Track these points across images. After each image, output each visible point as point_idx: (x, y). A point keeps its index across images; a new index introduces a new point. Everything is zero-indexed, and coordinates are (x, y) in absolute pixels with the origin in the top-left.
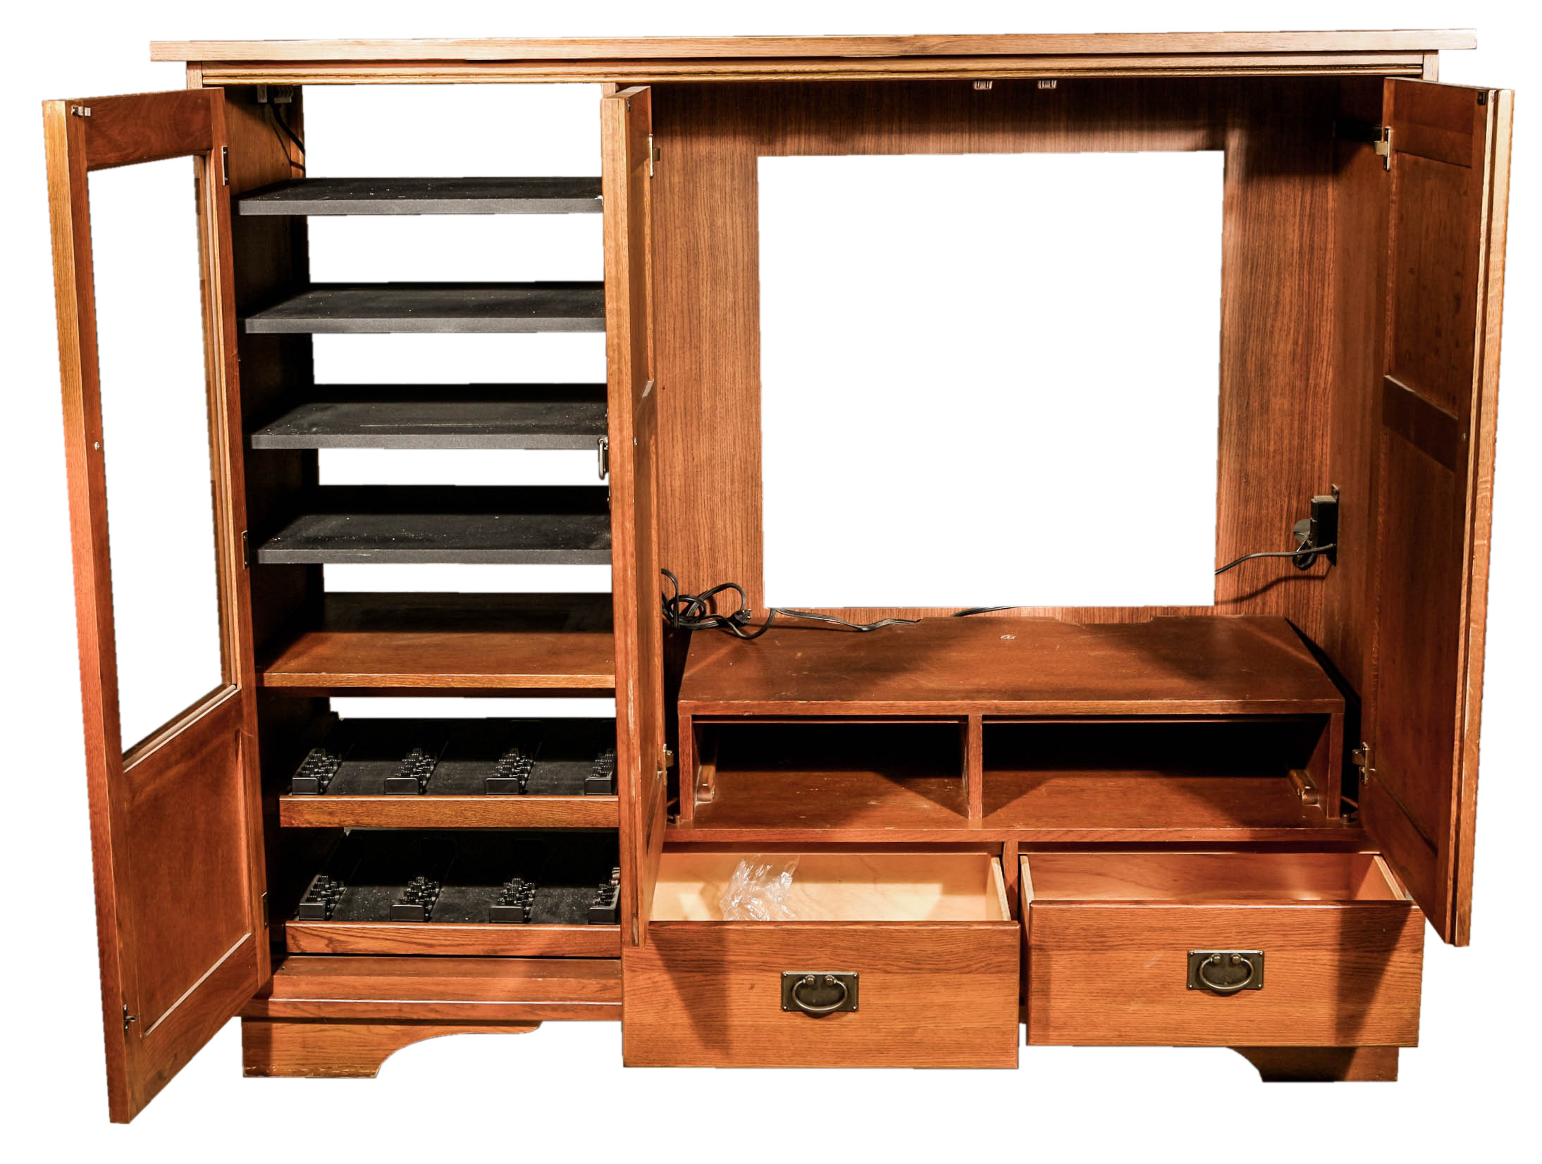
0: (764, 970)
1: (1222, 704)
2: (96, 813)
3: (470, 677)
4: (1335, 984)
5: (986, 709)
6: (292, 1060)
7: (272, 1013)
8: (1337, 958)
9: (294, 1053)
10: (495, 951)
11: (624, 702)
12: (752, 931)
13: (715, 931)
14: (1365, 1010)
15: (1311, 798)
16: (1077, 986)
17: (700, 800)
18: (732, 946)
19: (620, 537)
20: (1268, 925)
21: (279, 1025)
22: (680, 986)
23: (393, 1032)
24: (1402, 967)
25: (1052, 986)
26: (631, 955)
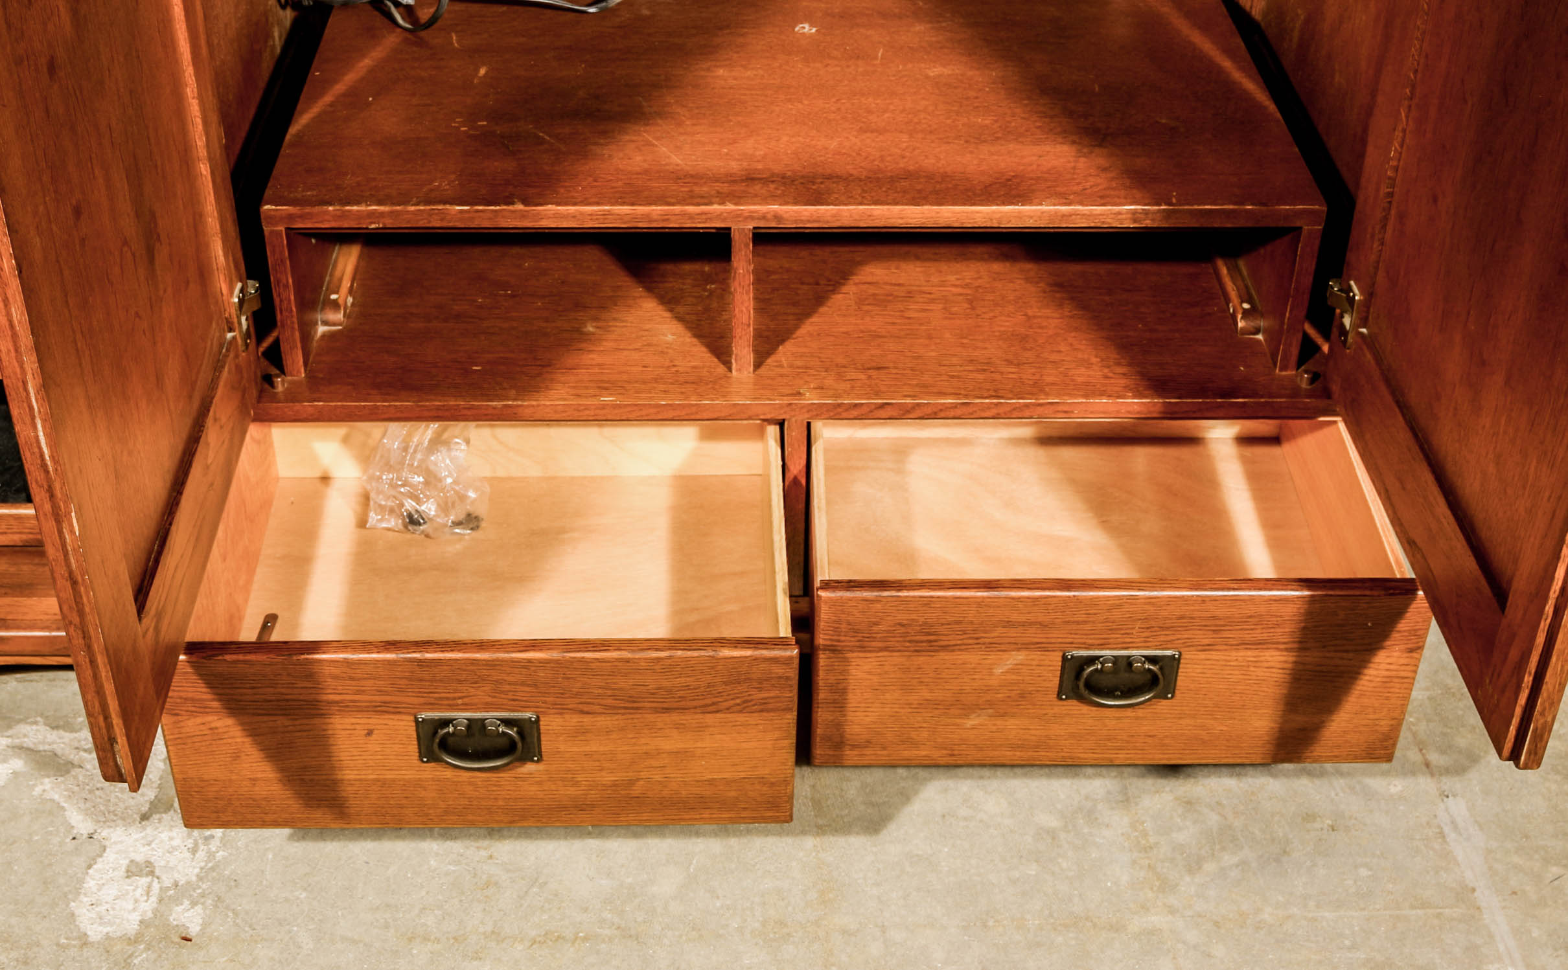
0: (385, 712)
1: (1134, 212)
4: (1285, 692)
5: (759, 219)
8: (1291, 659)
14: (1323, 722)
15: (1252, 324)
16: (888, 696)
17: (325, 323)
18: (331, 682)
20: (1192, 618)
24: (1387, 670)
25: (850, 696)
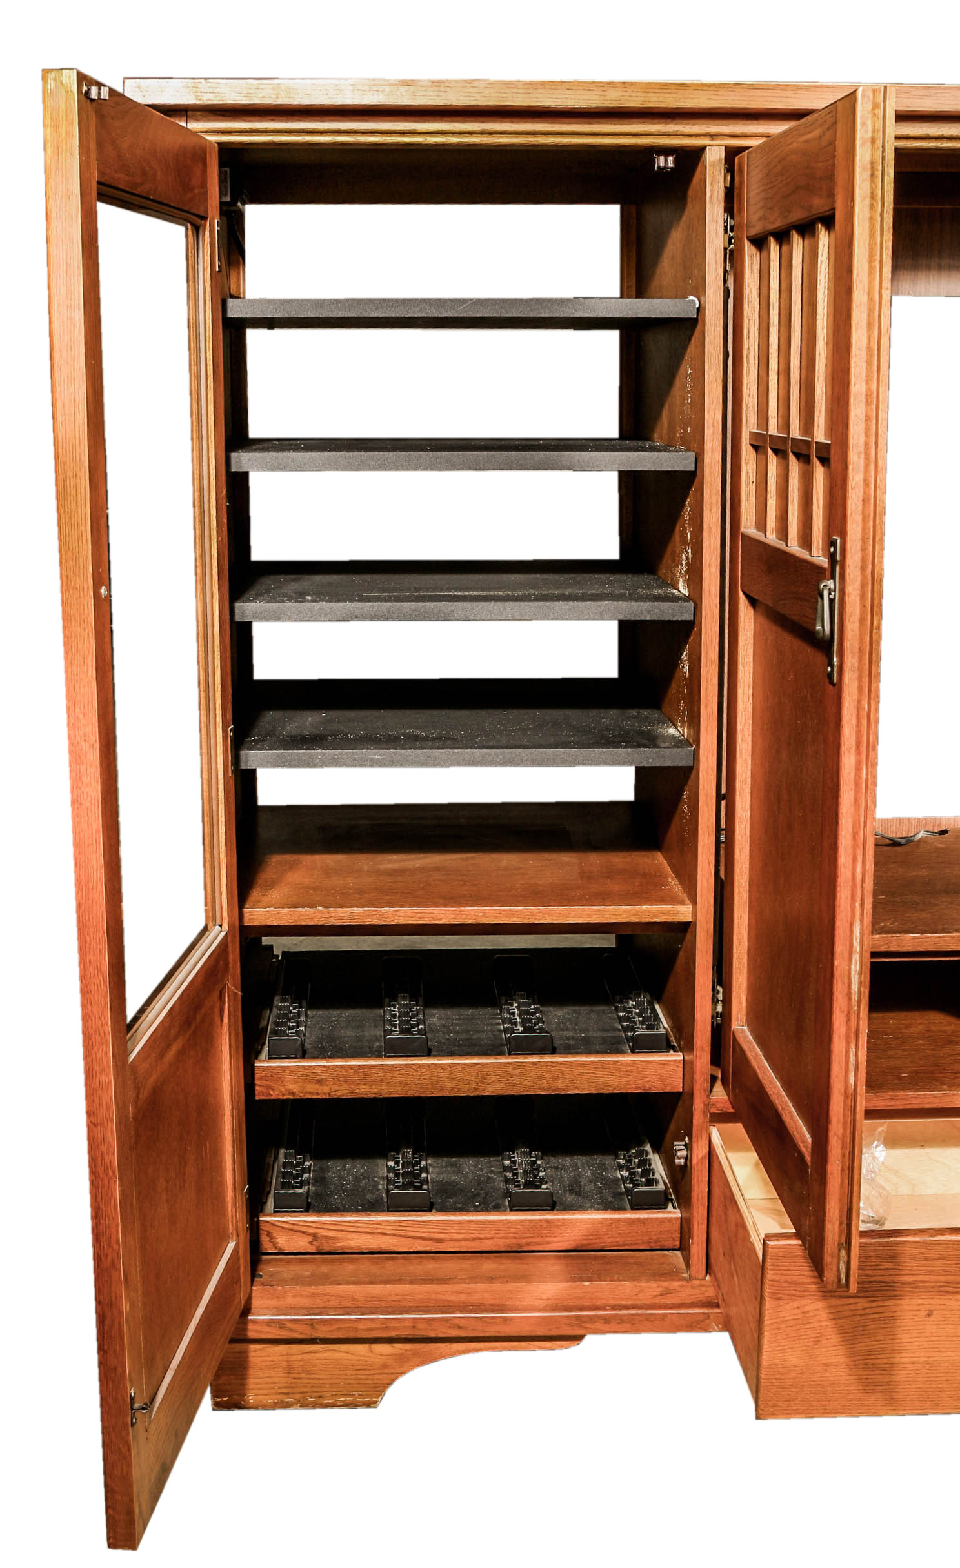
0: (947, 1292)
2: (95, 1125)
3: (506, 911)
6: (273, 1388)
7: (252, 1335)
9: (276, 1380)
10: (521, 1246)
11: (846, 955)
12: (939, 1243)
13: (888, 1244)
18: (909, 1263)
19: (854, 722)
21: (258, 1346)
22: (837, 1316)
23: (400, 1352)
26: (777, 1278)
